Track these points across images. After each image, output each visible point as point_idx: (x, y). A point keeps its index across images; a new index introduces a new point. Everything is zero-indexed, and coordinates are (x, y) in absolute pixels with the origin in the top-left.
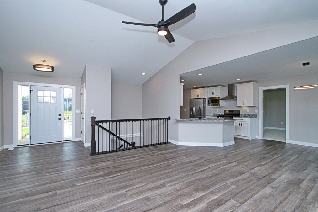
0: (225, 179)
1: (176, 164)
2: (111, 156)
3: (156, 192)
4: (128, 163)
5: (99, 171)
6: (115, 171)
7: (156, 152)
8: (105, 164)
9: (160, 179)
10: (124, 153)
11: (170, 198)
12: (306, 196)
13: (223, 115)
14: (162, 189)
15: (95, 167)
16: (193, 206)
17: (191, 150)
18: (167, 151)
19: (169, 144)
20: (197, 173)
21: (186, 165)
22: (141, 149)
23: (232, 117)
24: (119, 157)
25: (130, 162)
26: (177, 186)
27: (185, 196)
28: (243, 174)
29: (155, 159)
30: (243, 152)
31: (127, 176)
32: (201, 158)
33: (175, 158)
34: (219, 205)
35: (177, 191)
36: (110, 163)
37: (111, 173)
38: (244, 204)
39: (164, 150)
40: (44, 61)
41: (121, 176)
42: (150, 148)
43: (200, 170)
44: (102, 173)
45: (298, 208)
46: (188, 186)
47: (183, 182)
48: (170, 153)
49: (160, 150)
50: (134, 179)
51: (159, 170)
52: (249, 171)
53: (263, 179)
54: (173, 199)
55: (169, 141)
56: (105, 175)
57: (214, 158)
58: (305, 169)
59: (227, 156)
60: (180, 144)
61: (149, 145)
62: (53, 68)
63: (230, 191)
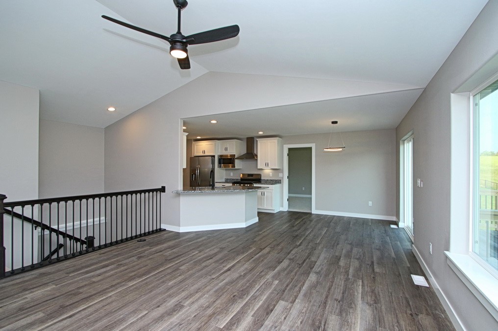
0: (263, 273)
1: (187, 264)
2: (50, 274)
3: (171, 320)
4: (94, 280)
5: (28, 312)
6: (71, 302)
7: (145, 251)
8: (39, 293)
9: (170, 296)
10: (80, 262)
11: (197, 324)
12: (348, 276)
13: (239, 180)
14: (180, 313)
15: (14, 305)
16: (235, 325)
17: (203, 238)
18: (165, 245)
19: (163, 233)
20: (223, 273)
21: (204, 264)
22: (113, 247)
23: (252, 184)
24: (70, 273)
25: (100, 278)
26: (202, 301)
27: (220, 313)
28: (281, 262)
29: (148, 262)
30: (272, 232)
31: (103, 306)
32: (222, 249)
33: (183, 254)
34: (268, 314)
35: (204, 309)
36: (53, 289)
37: (63, 309)
38: (295, 303)
39: (157, 244)
41: (91, 310)
42: (130, 243)
43: (226, 268)
44: (41, 315)
45: (346, 291)
46: (219, 297)
47: (208, 292)
48: (170, 248)
49: (152, 245)
50: (120, 309)
51: (163, 282)
52: (287, 256)
53: (305, 264)
54: (203, 324)
55: (163, 227)
56: (50, 316)
57: (239, 246)
58: (338, 244)
59: (255, 240)
60: (182, 230)
61: (127, 239)
63: (275, 290)
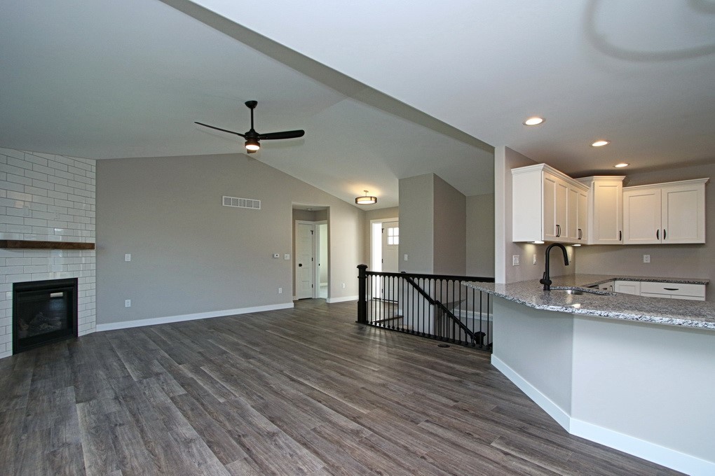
40: (366, 191)
42: (430, 342)
62: (376, 199)
